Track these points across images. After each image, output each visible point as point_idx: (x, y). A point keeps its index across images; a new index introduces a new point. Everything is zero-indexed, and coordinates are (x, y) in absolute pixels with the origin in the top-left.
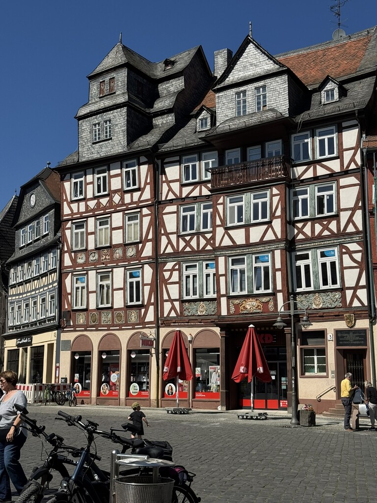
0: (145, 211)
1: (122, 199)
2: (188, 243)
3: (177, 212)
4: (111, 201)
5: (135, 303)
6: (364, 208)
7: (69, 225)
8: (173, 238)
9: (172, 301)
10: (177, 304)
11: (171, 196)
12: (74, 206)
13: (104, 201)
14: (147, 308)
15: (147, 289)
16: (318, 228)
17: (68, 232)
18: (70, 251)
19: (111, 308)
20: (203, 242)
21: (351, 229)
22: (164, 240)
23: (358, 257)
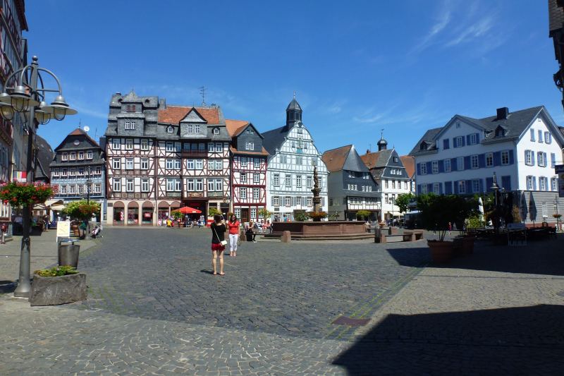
0: (151, 159)
1: (140, 153)
2: (169, 172)
3: (165, 161)
4: (134, 153)
5: (145, 191)
6: (230, 169)
7: (111, 158)
8: (163, 170)
9: (162, 191)
10: (164, 193)
11: (161, 155)
12: (115, 152)
13: (131, 152)
14: (151, 193)
15: (151, 187)
16: (216, 173)
17: (110, 162)
18: (112, 169)
19: (134, 192)
20: (176, 173)
21: (226, 174)
22: (159, 170)
23: (228, 182)
